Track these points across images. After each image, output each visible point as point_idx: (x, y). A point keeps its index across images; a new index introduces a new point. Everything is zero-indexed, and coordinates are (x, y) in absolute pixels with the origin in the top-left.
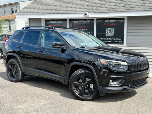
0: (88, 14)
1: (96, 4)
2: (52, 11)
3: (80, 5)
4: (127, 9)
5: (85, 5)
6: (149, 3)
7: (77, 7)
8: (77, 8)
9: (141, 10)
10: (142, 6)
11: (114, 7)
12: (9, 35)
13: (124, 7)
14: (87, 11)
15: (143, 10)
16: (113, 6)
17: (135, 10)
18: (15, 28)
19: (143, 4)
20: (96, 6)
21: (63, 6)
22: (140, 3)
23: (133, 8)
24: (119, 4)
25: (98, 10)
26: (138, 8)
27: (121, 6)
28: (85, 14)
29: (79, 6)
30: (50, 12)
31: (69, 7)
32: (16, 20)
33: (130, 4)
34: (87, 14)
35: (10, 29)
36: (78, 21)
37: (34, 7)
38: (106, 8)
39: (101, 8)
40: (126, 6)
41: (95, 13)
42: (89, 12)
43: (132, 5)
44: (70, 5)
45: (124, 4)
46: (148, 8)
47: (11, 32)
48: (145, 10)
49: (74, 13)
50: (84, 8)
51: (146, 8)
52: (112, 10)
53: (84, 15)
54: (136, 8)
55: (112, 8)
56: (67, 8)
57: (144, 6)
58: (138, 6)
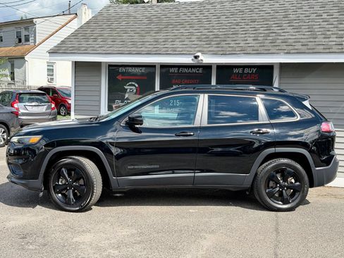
0: (201, 57)
1: (217, 36)
2: (125, 49)
3: (182, 37)
4: (280, 47)
5: (194, 38)
6: (323, 36)
7: (177, 40)
8: (178, 44)
9: (307, 51)
10: (309, 44)
11: (253, 43)
12: (21, 94)
13: (273, 44)
14: (197, 49)
15: (311, 51)
16: (250, 40)
17: (296, 51)
18: (25, 76)
19: (312, 40)
20: (215, 39)
21: (148, 38)
22: (305, 37)
23: (290, 47)
24: (262, 38)
25: (220, 49)
26: (300, 47)
27: (267, 41)
28: (196, 57)
29: (180, 40)
30: (121, 49)
31: (160, 40)
32: (26, 58)
33: (285, 37)
34: (198, 56)
35: (13, 79)
36: (179, 70)
37: (87, 39)
38: (237, 45)
39: (228, 45)
40: (278, 41)
41: (215, 54)
42: (203, 53)
43: (290, 41)
44: (161, 36)
45: (273, 38)
46: (322, 47)
47: (17, 84)
48: (315, 51)
49: (171, 52)
50: (191, 43)
51: (318, 47)
52: (249, 50)
53: (193, 58)
54: (298, 46)
55: (250, 45)
56: (155, 43)
57: (313, 44)
58: (300, 44)
